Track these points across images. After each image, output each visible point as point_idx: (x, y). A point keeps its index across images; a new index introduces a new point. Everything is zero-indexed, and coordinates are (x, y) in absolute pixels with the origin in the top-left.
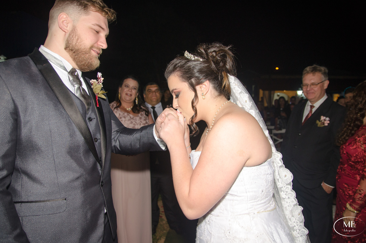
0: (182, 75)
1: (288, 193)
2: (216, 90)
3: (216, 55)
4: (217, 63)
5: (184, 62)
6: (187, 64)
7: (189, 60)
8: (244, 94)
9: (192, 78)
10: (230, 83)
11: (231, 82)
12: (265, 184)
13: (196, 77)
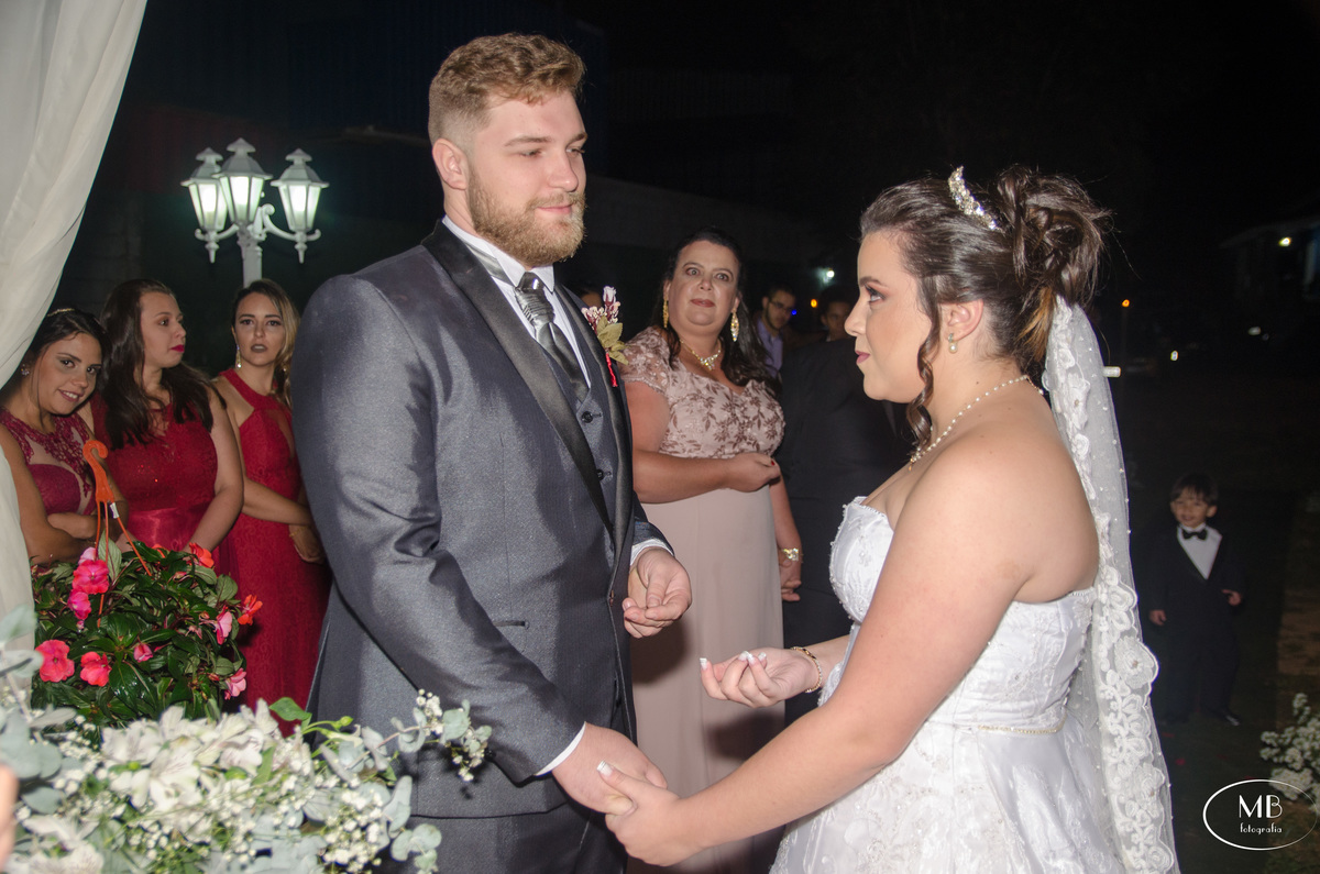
0: (914, 249)
1: (1131, 718)
2: (999, 337)
3: (1049, 225)
4: (1036, 255)
5: (938, 208)
6: (942, 221)
7: (954, 211)
8: (1080, 377)
9: (936, 274)
10: (1053, 327)
11: (1056, 326)
12: (1031, 658)
13: (953, 276)
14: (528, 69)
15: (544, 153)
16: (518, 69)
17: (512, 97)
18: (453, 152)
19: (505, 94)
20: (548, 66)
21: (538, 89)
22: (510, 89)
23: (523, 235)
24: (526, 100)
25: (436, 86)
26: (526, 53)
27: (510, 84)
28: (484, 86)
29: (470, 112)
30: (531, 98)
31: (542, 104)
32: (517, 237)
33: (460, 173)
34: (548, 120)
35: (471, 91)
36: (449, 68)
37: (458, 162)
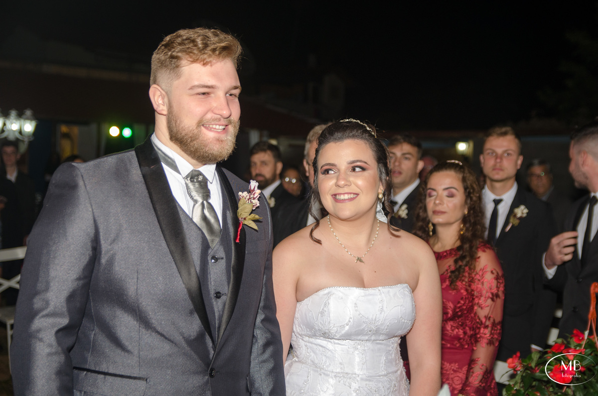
14: (206, 46)
15: (212, 95)
16: (200, 46)
17: (194, 61)
18: (161, 92)
19: (191, 60)
20: (218, 45)
21: (210, 56)
22: (194, 56)
23: (195, 142)
24: (202, 63)
25: (155, 56)
26: (205, 38)
27: (194, 54)
28: (180, 54)
29: (171, 69)
30: (205, 62)
31: (211, 66)
32: (191, 144)
33: (164, 105)
34: (215, 75)
35: (172, 57)
36: (163, 45)
37: (163, 99)
